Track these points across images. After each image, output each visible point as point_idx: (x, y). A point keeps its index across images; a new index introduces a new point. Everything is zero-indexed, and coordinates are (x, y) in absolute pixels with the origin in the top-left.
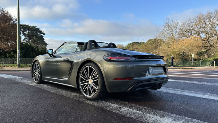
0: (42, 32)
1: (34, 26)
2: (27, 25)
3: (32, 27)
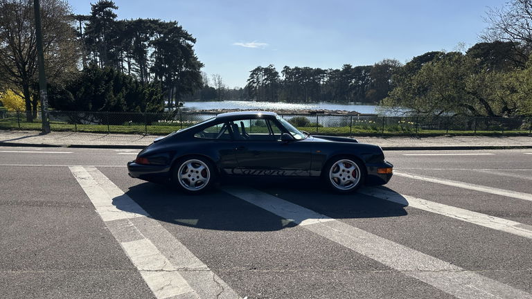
1: (173, 21)
2: (157, 21)
3: (167, 24)
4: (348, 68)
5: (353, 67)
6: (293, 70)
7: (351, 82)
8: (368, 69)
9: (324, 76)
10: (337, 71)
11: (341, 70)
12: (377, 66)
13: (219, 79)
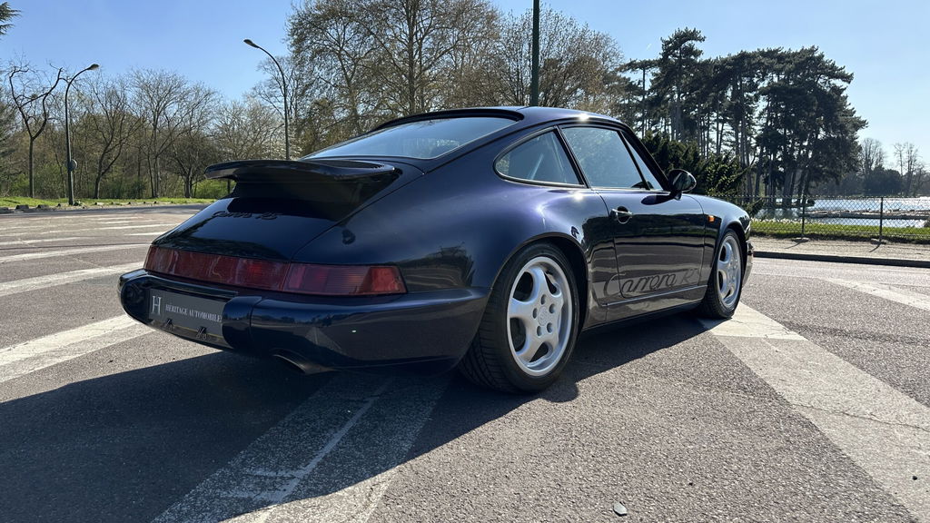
0: (836, 68)
1: (808, 47)
3: (795, 54)
13: (910, 152)
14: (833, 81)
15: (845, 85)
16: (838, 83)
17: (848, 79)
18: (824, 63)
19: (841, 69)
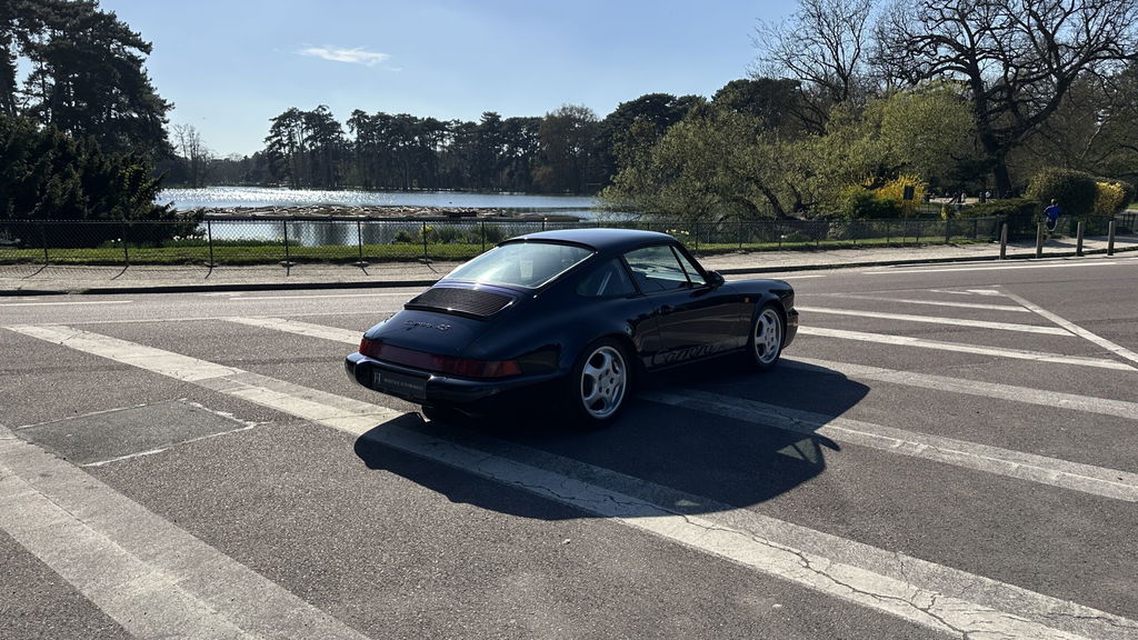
0: (130, 34)
4: (492, 119)
5: (503, 119)
6: (375, 119)
7: (500, 150)
8: (533, 123)
9: (443, 136)
10: (471, 125)
11: (479, 123)
12: (551, 118)
13: (191, 135)
14: (127, 49)
15: (143, 55)
16: (136, 52)
17: (146, 48)
18: (117, 25)
19: (137, 35)
